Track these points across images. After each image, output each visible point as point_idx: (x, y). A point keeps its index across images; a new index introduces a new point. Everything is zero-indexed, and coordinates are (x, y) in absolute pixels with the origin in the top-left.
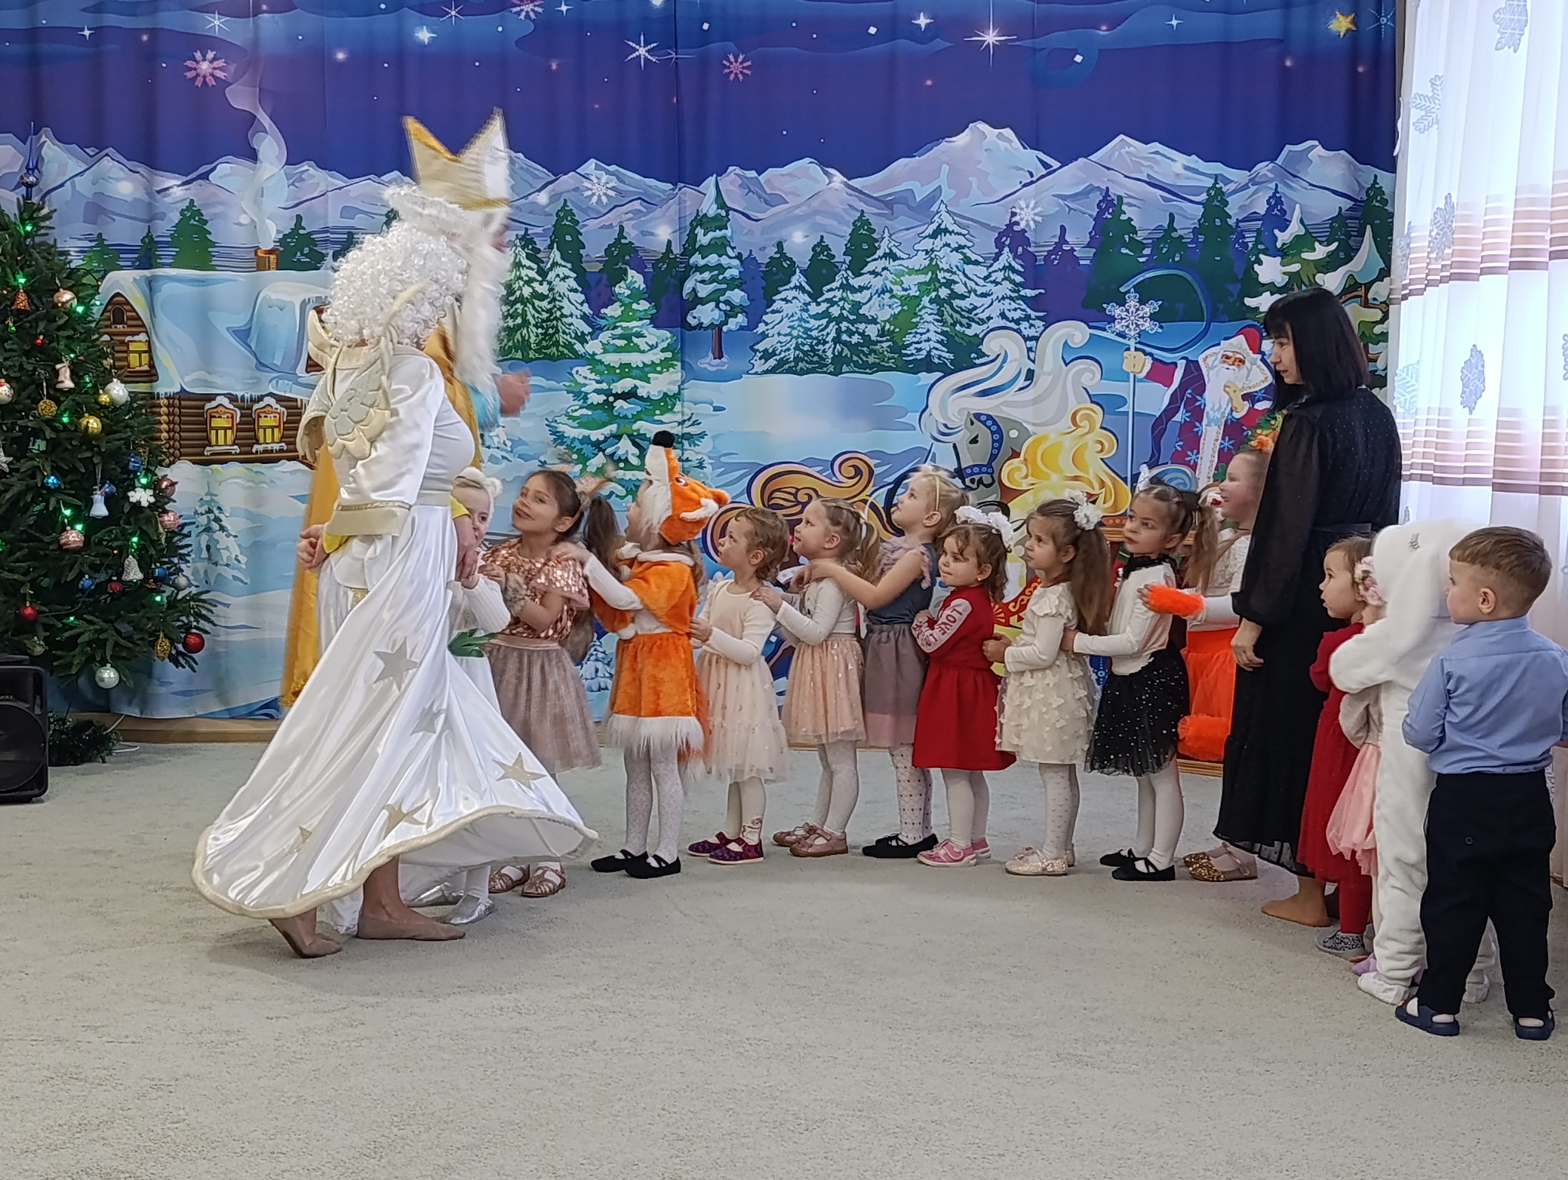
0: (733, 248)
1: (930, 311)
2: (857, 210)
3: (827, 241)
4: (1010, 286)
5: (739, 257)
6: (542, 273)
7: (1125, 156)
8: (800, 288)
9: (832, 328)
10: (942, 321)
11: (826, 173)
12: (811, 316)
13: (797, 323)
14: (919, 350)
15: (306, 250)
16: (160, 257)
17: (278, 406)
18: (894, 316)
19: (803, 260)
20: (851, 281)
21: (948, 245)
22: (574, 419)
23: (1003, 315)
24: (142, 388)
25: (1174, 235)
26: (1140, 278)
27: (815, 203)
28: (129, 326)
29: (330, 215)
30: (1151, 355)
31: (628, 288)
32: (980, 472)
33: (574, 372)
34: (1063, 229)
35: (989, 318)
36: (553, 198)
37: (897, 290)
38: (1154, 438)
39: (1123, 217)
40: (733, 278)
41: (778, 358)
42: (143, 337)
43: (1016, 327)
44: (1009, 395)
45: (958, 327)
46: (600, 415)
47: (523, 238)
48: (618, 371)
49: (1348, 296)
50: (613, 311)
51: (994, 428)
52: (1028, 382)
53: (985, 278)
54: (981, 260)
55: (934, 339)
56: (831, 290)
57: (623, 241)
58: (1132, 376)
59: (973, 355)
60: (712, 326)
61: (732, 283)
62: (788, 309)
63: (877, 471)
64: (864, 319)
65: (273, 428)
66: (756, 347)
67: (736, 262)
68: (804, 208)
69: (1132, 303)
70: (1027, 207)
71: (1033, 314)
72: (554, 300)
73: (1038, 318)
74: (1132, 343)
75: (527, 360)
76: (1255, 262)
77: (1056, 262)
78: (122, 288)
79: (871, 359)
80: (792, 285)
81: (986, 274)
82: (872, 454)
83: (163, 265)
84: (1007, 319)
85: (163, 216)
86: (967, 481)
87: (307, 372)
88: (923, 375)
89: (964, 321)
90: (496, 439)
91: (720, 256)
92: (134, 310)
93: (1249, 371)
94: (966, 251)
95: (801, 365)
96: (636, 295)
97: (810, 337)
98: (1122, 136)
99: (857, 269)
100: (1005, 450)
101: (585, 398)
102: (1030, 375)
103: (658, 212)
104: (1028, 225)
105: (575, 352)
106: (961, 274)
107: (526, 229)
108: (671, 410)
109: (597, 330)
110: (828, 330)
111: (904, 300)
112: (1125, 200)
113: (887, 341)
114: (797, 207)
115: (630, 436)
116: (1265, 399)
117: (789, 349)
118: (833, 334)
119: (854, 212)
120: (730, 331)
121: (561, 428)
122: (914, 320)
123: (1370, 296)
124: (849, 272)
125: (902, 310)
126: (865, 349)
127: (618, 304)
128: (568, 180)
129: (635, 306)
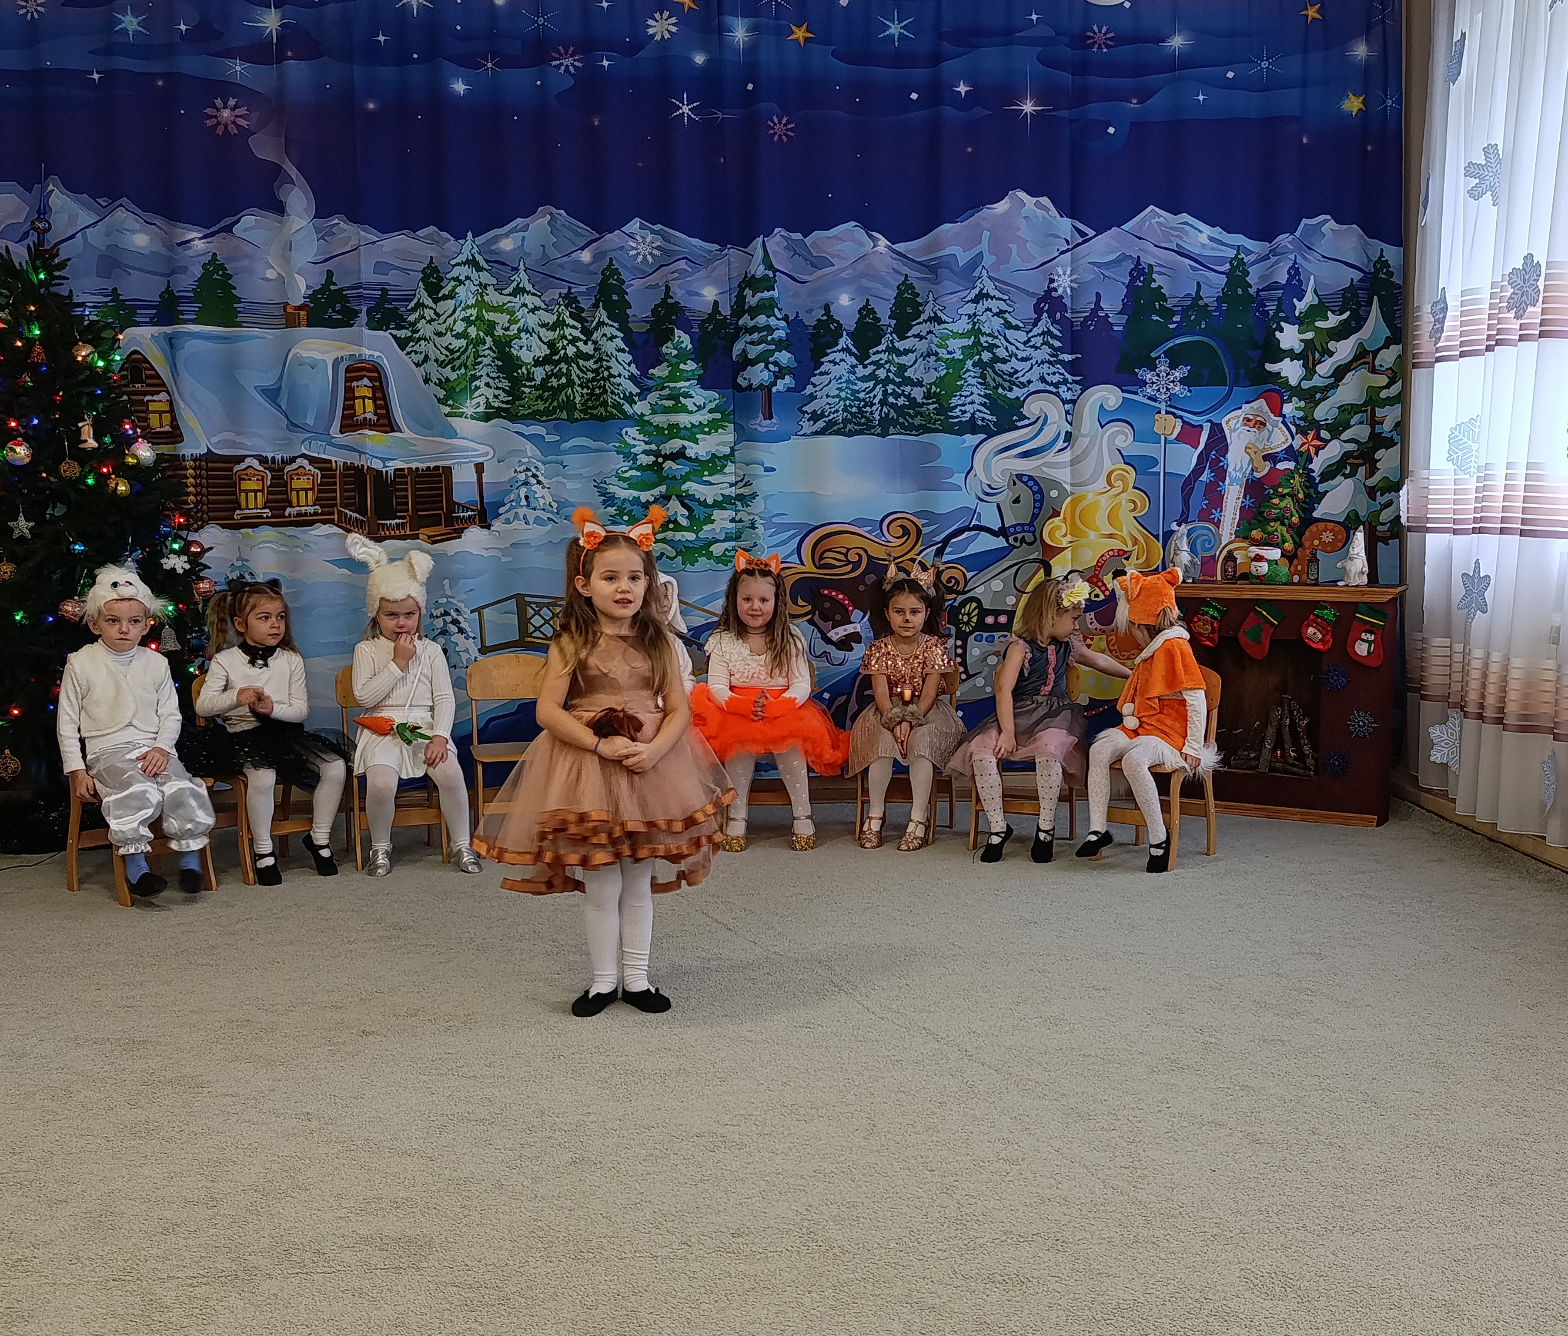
0: (780, 310)
1: (972, 374)
2: (902, 274)
3: (872, 305)
4: (1049, 351)
5: (785, 318)
6: (588, 333)
7: (1155, 225)
8: (846, 350)
9: (879, 390)
10: (985, 384)
11: (870, 236)
12: (858, 379)
13: (844, 385)
14: (964, 412)
15: (338, 307)
16: (182, 313)
17: (311, 468)
18: (940, 378)
19: (850, 322)
20: (897, 344)
21: (989, 310)
22: (624, 480)
23: (1042, 379)
24: (164, 449)
25: (1201, 303)
26: (1170, 344)
27: (861, 266)
28: (148, 385)
29: (363, 270)
30: (1181, 417)
31: (675, 348)
32: (1023, 531)
33: (623, 432)
34: (1098, 296)
35: (1030, 382)
36: (597, 257)
37: (943, 353)
38: (1183, 497)
39: (1153, 285)
40: (780, 340)
41: (827, 419)
42: (163, 396)
43: (1054, 390)
44: (1050, 457)
45: (1000, 391)
46: (651, 476)
47: (565, 297)
48: (666, 432)
49: (1359, 362)
50: (660, 371)
51: (1035, 488)
52: (1066, 444)
53: (1025, 343)
54: (1021, 325)
55: (977, 402)
56: (877, 352)
57: (669, 301)
58: (1163, 437)
59: (1015, 418)
60: (761, 386)
61: (781, 345)
62: (836, 371)
63: (925, 530)
64: (909, 382)
65: (306, 490)
66: (804, 409)
67: (783, 324)
68: (850, 271)
69: (1163, 368)
70: (1064, 273)
71: (1070, 378)
72: (601, 360)
73: (1075, 382)
74: (1163, 406)
75: (572, 420)
76: (1276, 329)
77: (1092, 328)
78: (139, 344)
79: (917, 421)
80: (839, 347)
81: (1026, 339)
82: (918, 514)
83: (186, 322)
84: (1047, 383)
85: (184, 270)
86: (1011, 539)
87: (342, 433)
88: (968, 436)
89: (1006, 385)
90: (541, 501)
91: (768, 317)
92: (154, 369)
93: (1270, 433)
94: (1007, 315)
95: (849, 426)
96: (683, 356)
97: (859, 399)
98: (1151, 207)
99: (902, 332)
100: (1046, 510)
101: (635, 460)
102: (1068, 437)
103: (703, 273)
104: (1065, 291)
105: (624, 413)
106: (1002, 338)
107: (570, 288)
108: (721, 471)
109: (645, 391)
110: (875, 392)
111: (949, 363)
112: (1155, 269)
113: (933, 403)
114: (844, 270)
115: (680, 497)
116: (1285, 459)
117: (837, 411)
118: (880, 396)
119: (897, 276)
120: (778, 392)
121: (612, 489)
122: (959, 383)
123: (1377, 363)
124: (894, 335)
125: (948, 372)
126: (911, 411)
127: (665, 364)
128: (613, 238)
129: (682, 366)
